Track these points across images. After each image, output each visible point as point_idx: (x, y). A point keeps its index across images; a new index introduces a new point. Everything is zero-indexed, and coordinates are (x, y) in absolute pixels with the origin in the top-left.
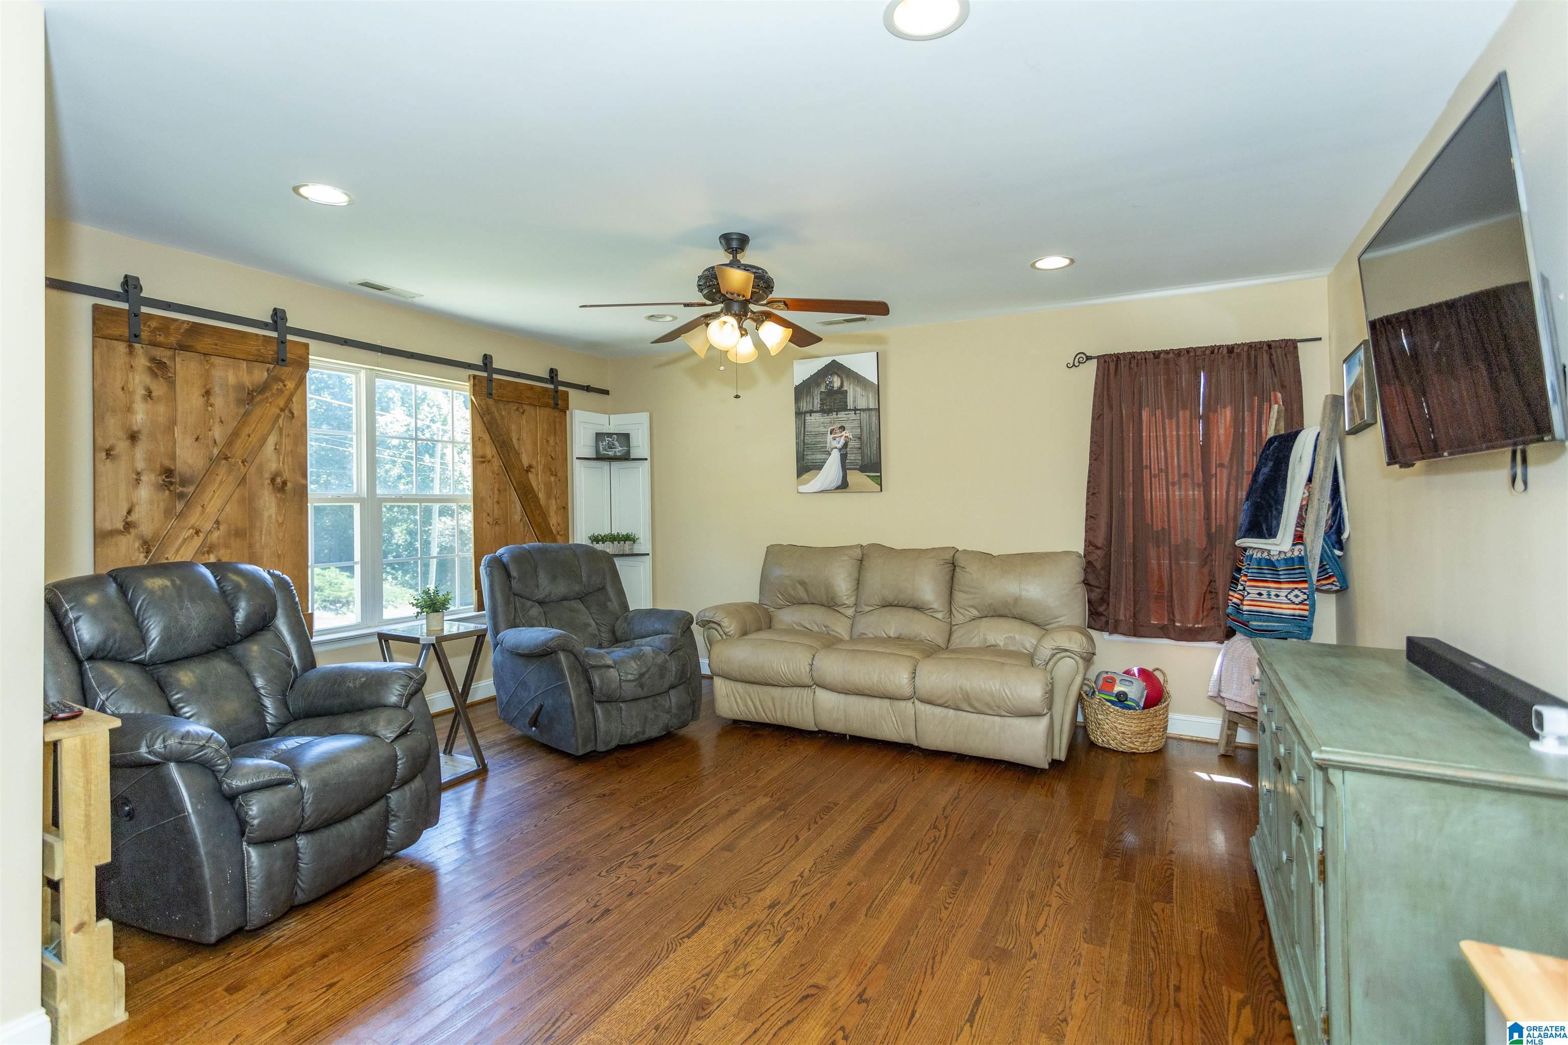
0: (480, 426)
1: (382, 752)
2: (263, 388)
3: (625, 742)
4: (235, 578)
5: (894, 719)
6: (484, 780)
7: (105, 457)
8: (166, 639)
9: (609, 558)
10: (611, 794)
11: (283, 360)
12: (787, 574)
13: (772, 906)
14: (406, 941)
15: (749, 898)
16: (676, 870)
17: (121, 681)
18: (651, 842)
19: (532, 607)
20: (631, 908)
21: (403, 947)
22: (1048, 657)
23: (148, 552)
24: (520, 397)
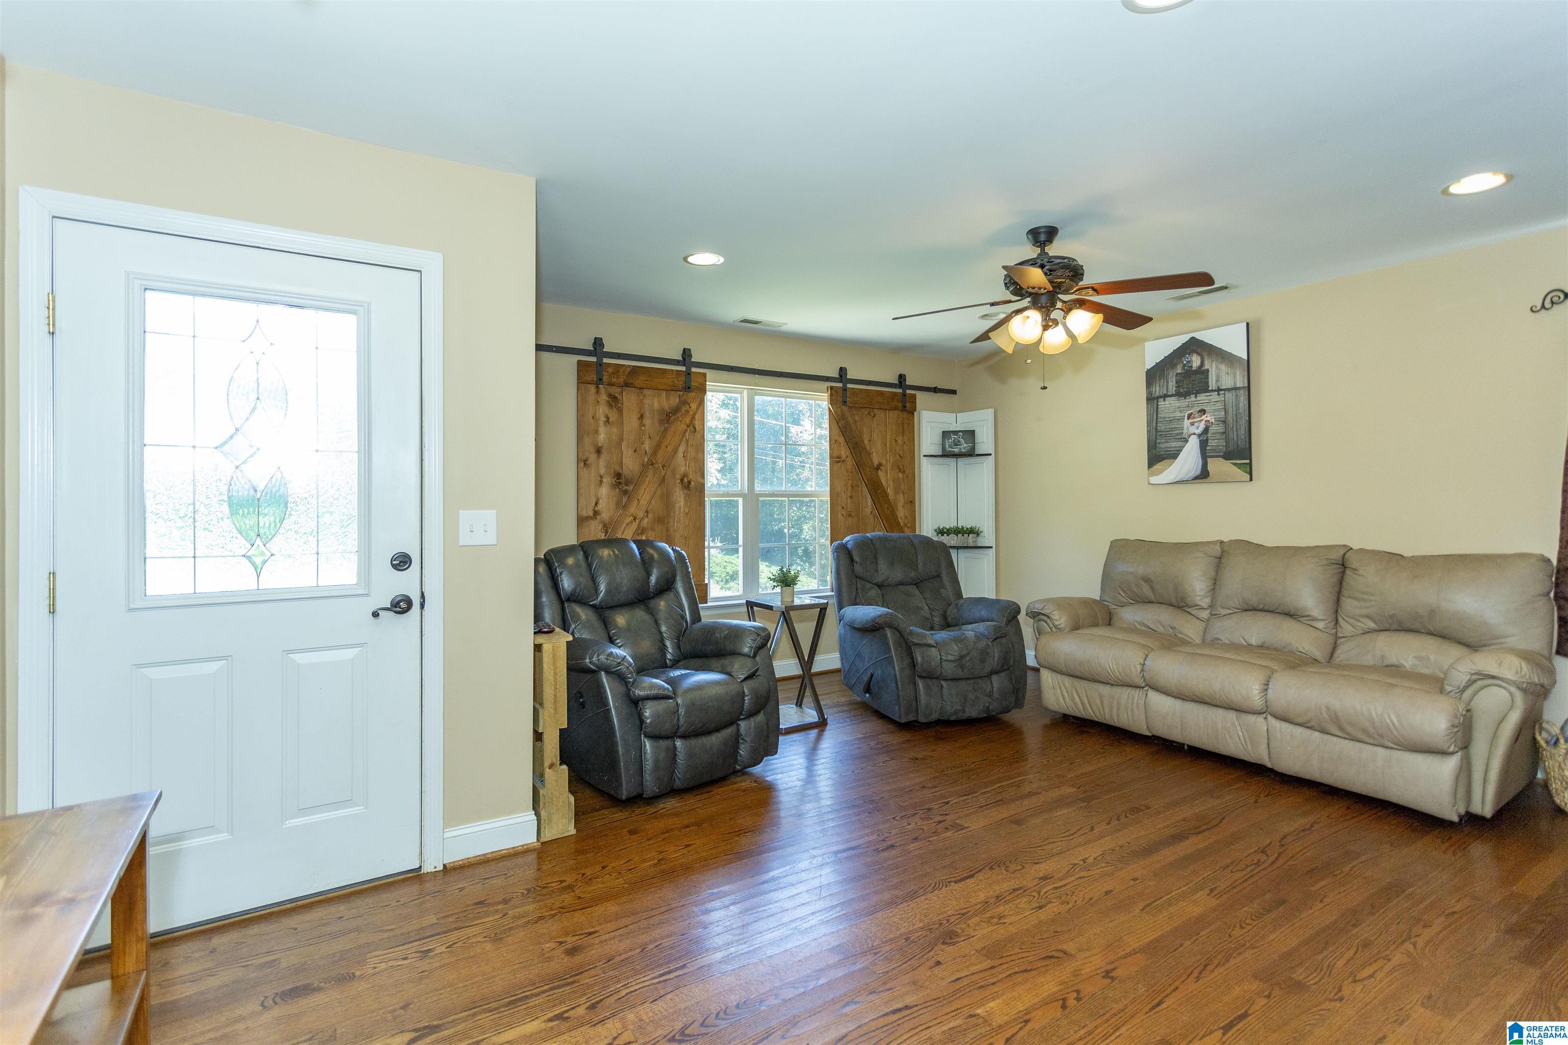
0: (836, 431)
1: (734, 688)
2: (676, 410)
3: (945, 718)
4: (651, 551)
5: (1241, 734)
6: (823, 731)
7: (583, 466)
8: (608, 592)
9: (945, 550)
10: (923, 759)
11: (689, 388)
12: (1130, 570)
13: (1044, 878)
14: (740, 830)
15: (1023, 867)
16: (962, 829)
17: (584, 617)
18: (947, 803)
19: (872, 588)
20: (912, 849)
21: (737, 833)
22: (1463, 684)
23: (606, 532)
24: (871, 402)
